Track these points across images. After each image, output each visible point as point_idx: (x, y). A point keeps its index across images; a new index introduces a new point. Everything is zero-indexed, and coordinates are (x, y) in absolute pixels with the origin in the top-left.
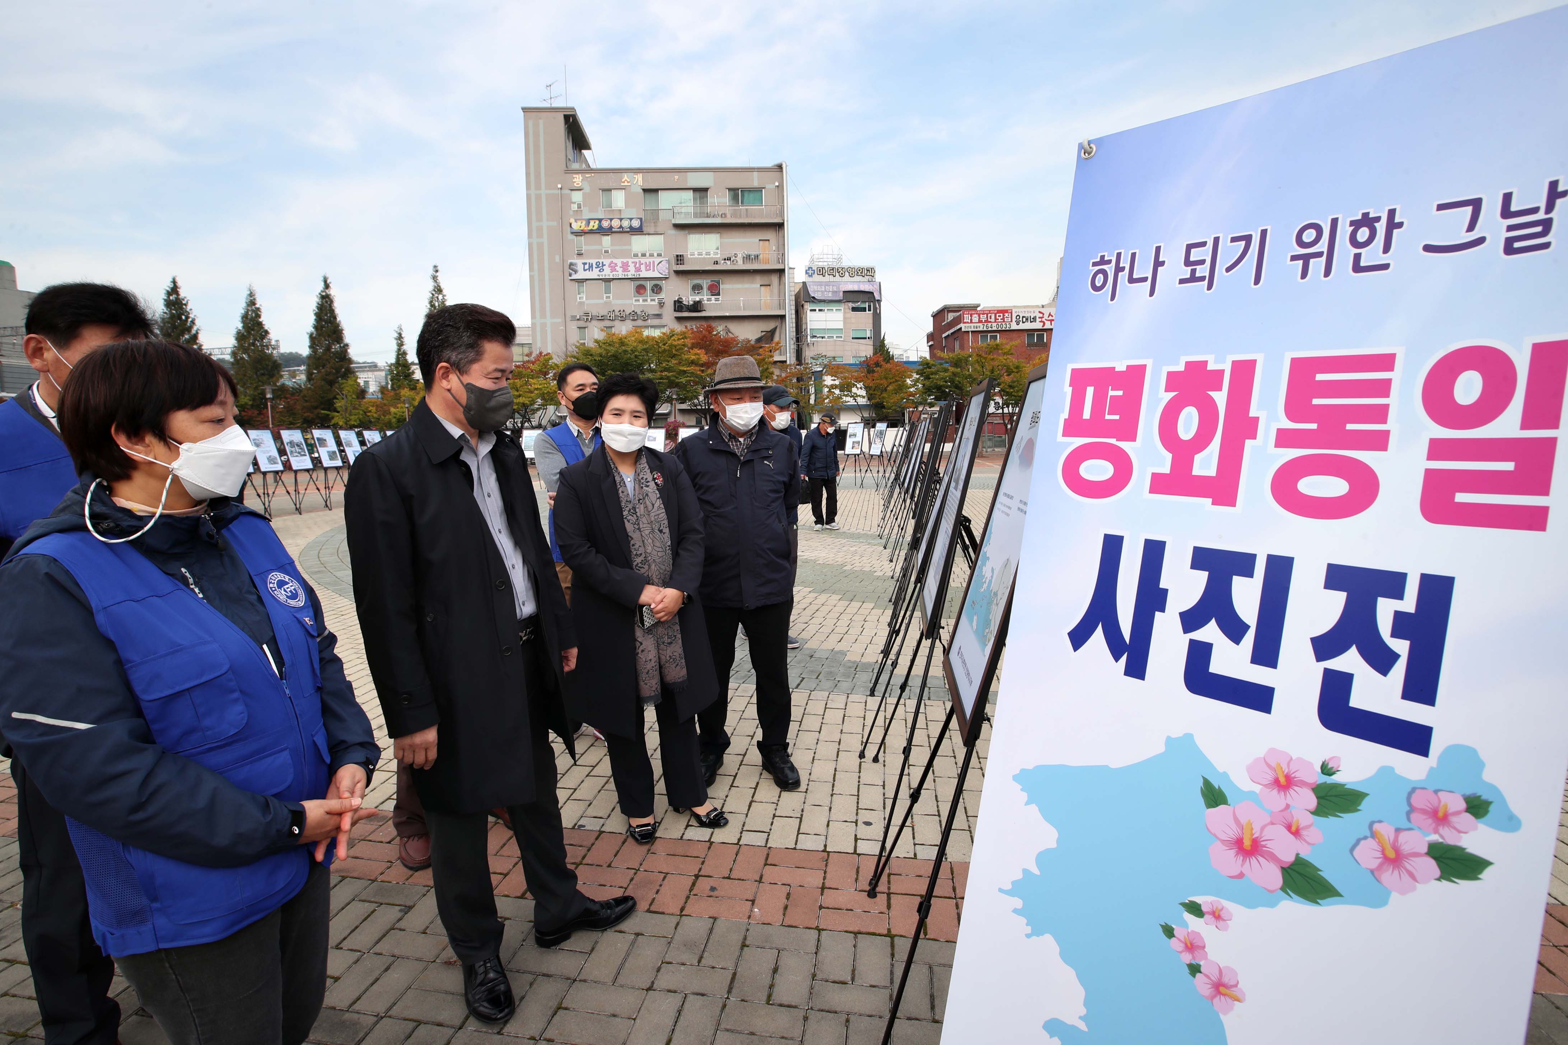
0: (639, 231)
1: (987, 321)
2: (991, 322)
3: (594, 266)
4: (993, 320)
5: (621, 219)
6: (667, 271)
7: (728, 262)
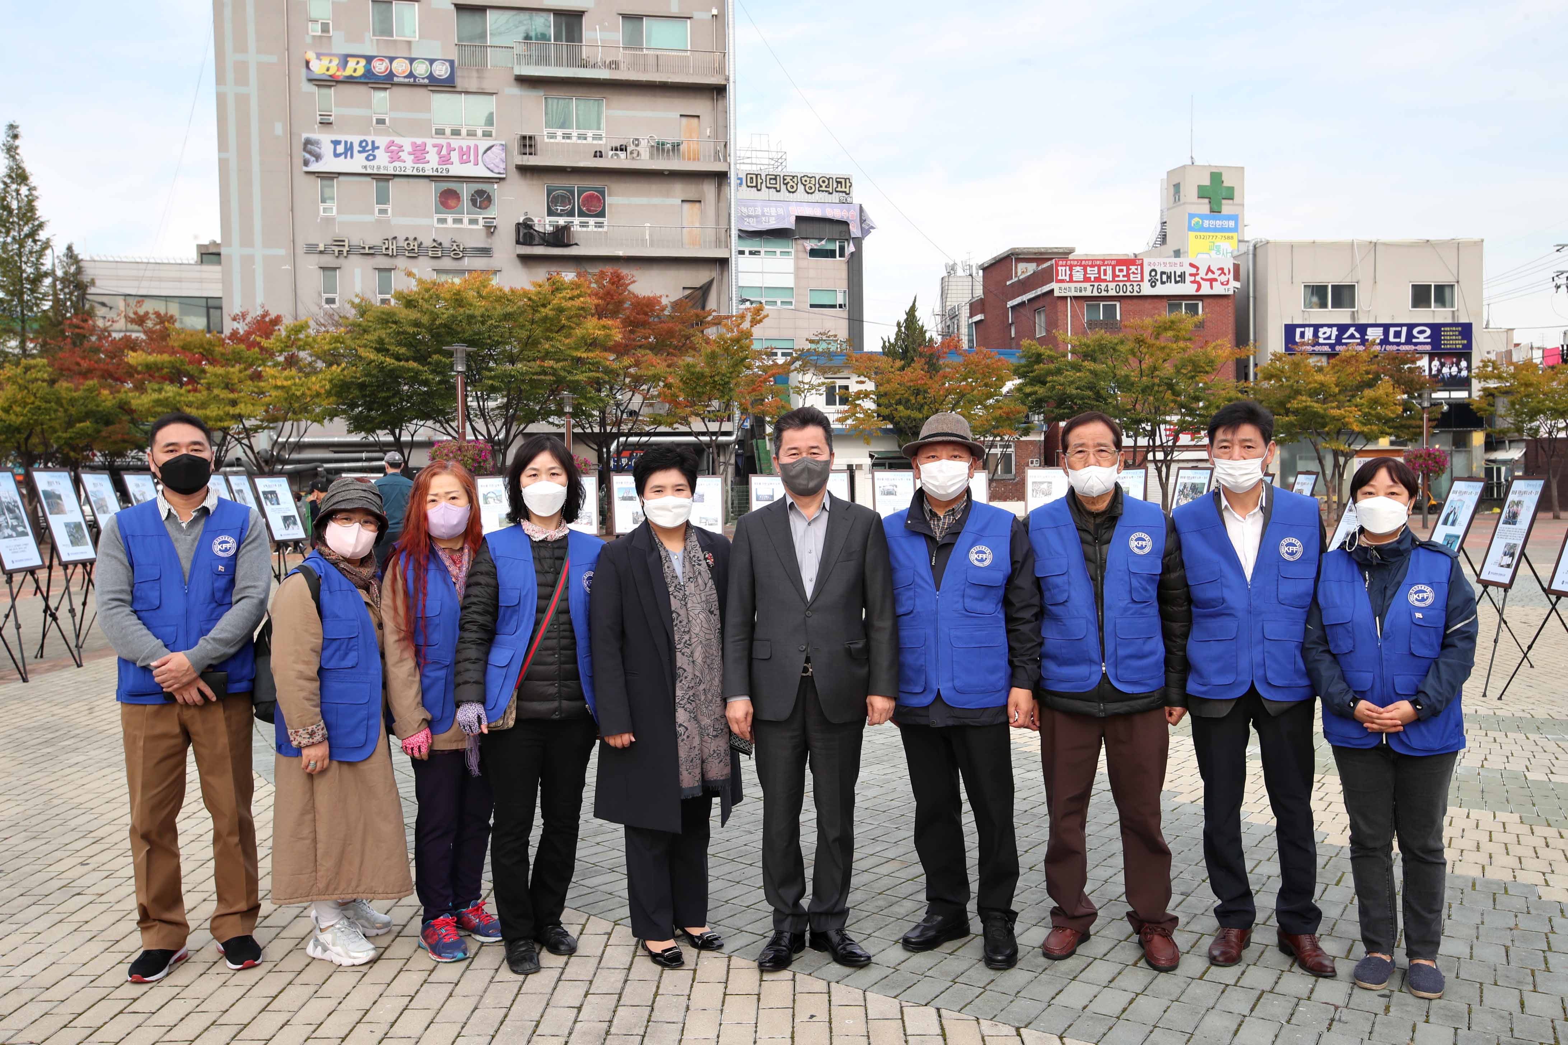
0: (447, 85)
1: (1098, 279)
2: (1105, 281)
3: (356, 148)
4: (1109, 277)
5: (412, 60)
6: (503, 166)
7: (622, 155)
